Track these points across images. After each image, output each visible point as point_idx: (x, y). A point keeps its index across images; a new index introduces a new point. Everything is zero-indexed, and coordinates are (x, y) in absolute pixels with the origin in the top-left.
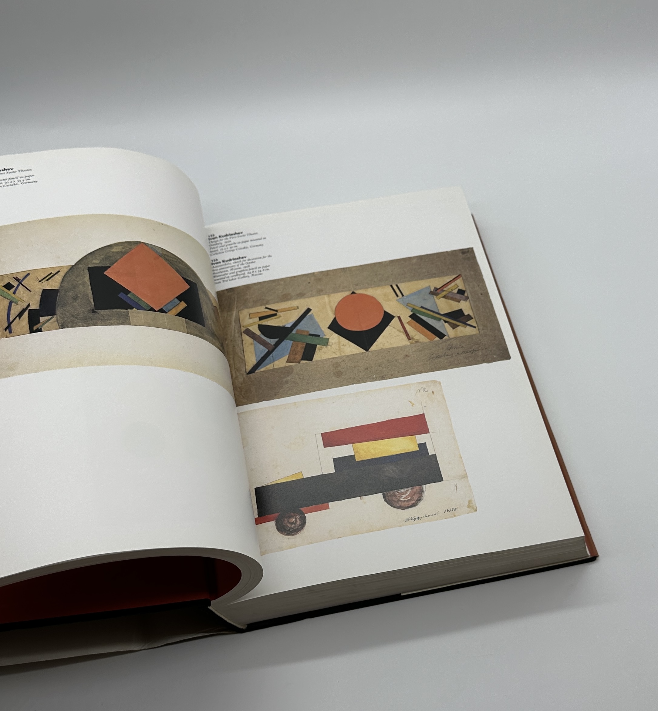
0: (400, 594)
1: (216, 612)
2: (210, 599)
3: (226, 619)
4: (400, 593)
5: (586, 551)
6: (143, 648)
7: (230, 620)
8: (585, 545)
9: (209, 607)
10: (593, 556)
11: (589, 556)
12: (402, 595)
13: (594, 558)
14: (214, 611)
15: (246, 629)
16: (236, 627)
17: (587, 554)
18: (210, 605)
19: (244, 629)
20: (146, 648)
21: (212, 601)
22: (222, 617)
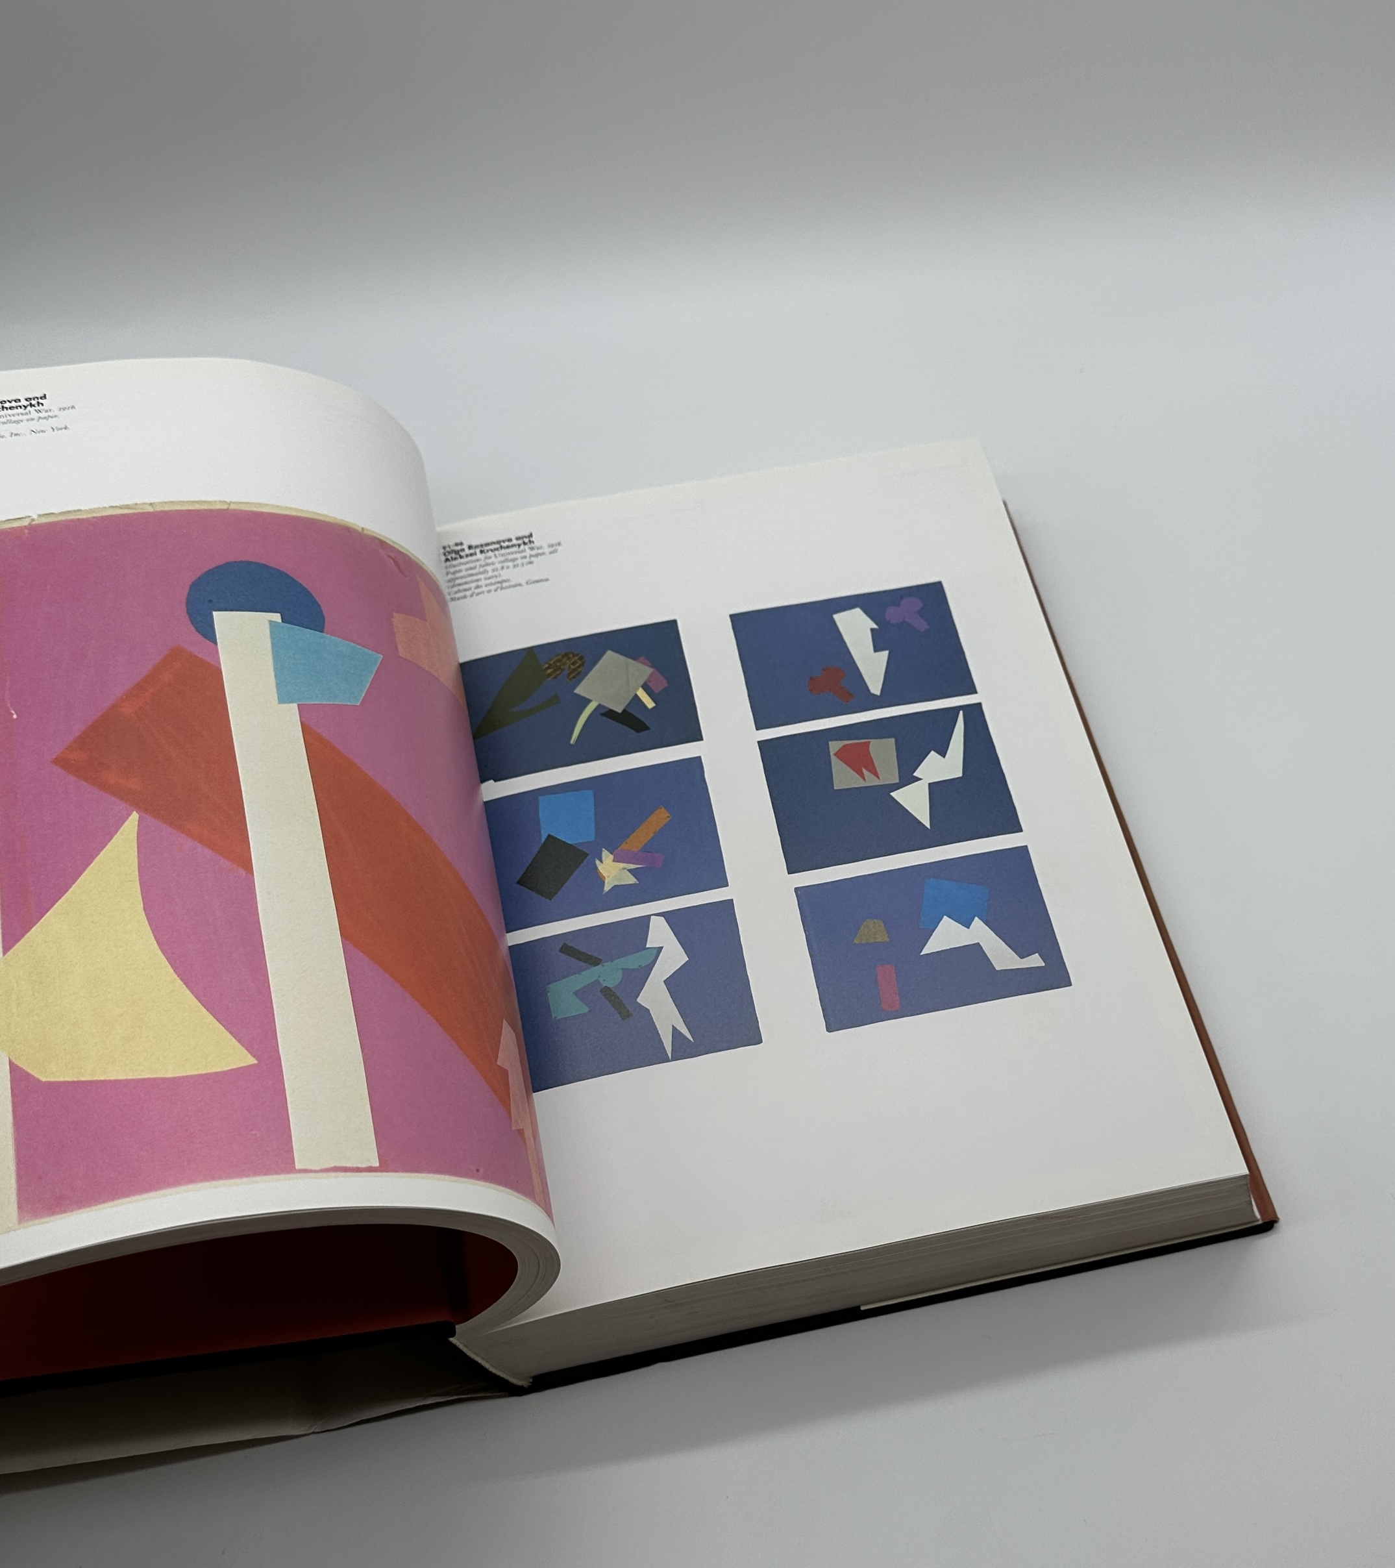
0: (859, 1307)
1: (465, 1350)
2: (452, 1321)
3: (487, 1366)
4: (857, 1305)
5: (1253, 1210)
6: (311, 1431)
7: (496, 1368)
8: (1250, 1196)
9: (451, 1339)
10: (1267, 1221)
11: (1258, 1220)
12: (863, 1308)
13: (1268, 1225)
14: (461, 1347)
15: (529, 1387)
16: (507, 1381)
17: (1255, 1216)
18: (453, 1334)
19: (525, 1386)
20: (317, 1431)
21: (457, 1327)
22: (479, 1360)
